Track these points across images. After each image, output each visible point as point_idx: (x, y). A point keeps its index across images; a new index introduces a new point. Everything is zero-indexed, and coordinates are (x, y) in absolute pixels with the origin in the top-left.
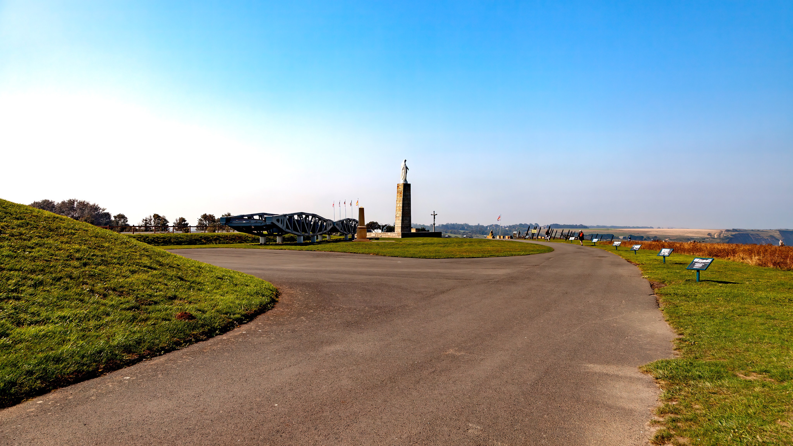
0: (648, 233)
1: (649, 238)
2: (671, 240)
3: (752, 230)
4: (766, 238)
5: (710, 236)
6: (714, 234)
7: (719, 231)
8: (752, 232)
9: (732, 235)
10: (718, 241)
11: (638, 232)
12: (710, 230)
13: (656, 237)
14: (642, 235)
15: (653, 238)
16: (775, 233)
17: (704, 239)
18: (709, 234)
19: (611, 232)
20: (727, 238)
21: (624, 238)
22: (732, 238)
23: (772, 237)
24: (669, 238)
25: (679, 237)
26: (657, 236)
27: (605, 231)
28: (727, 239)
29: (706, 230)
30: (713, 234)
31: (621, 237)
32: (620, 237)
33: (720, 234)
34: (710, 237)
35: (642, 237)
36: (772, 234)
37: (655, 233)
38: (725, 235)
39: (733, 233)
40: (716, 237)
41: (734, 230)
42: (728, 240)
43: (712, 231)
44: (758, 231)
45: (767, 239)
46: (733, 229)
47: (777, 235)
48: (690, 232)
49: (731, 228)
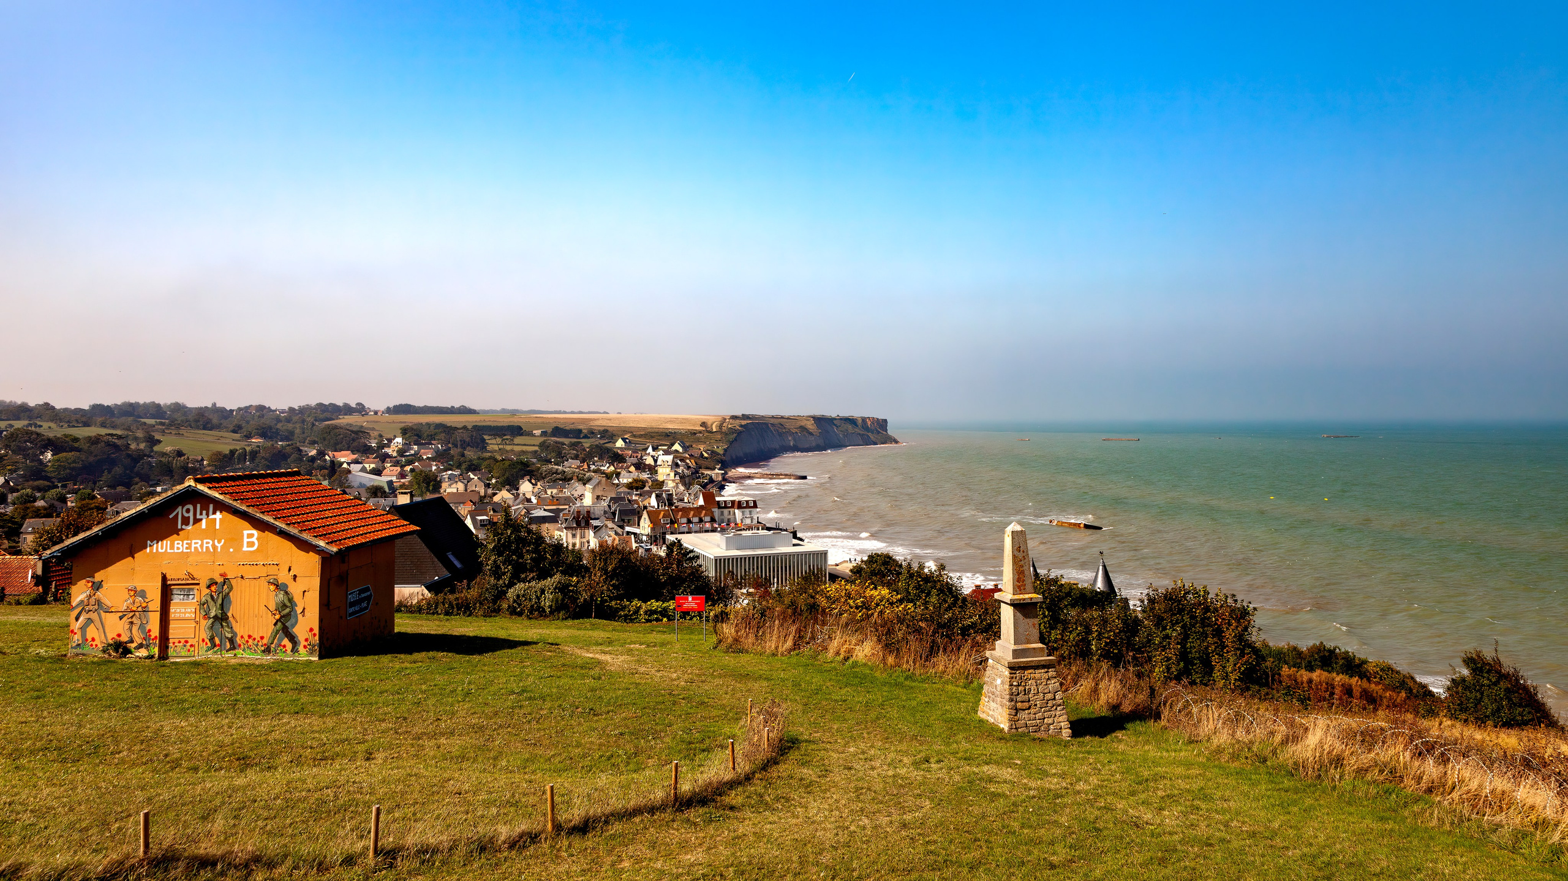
0: (592, 423)
1: (593, 433)
2: (635, 436)
3: (773, 417)
4: (794, 431)
5: (705, 427)
6: (712, 425)
7: (720, 419)
8: (772, 421)
9: (741, 426)
10: (719, 437)
11: (573, 422)
12: (706, 417)
13: (606, 431)
14: (580, 427)
15: (600, 432)
16: (808, 423)
17: (695, 434)
18: (703, 424)
19: (515, 421)
20: (732, 431)
21: (544, 434)
22: (741, 432)
23: (803, 429)
24: (632, 432)
25: (650, 430)
26: (609, 429)
27: (506, 420)
28: (733, 433)
29: (698, 417)
30: (709, 424)
31: (537, 432)
32: (534, 432)
33: (721, 426)
34: (704, 429)
35: (580, 431)
36: (803, 424)
37: (605, 423)
38: (729, 426)
39: (744, 422)
40: (714, 430)
41: (745, 417)
42: (735, 435)
43: (709, 419)
44: (782, 417)
45: (796, 433)
46: (743, 415)
47: (810, 425)
48: (671, 421)
49: (739, 413)
